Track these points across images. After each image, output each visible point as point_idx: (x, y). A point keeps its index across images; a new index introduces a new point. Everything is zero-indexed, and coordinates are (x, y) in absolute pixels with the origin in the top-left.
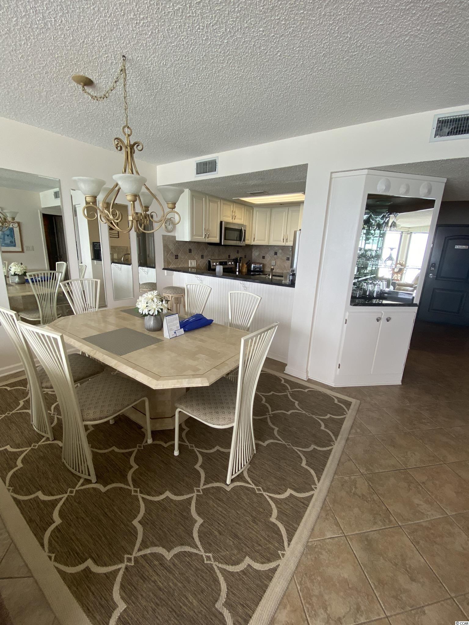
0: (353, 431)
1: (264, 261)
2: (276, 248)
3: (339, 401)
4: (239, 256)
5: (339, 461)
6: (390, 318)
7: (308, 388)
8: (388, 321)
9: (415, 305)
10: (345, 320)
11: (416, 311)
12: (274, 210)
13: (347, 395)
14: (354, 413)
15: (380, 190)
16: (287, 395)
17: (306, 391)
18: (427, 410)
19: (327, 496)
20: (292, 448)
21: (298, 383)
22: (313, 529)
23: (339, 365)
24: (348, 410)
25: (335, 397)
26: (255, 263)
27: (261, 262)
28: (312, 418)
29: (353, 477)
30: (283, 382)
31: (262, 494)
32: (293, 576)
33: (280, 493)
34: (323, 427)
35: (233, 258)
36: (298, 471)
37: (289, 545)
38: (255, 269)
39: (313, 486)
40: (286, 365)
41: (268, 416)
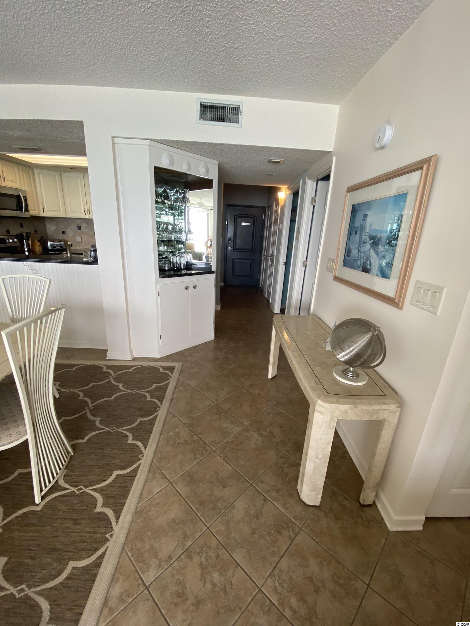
0: (177, 390)
1: (64, 237)
2: (79, 222)
3: (164, 369)
4: (24, 231)
5: (165, 422)
6: (196, 286)
7: (134, 366)
8: (194, 288)
9: (213, 272)
10: (157, 293)
11: (215, 277)
12: (65, 175)
13: (172, 362)
14: (178, 375)
15: (165, 164)
16: (110, 382)
17: (131, 370)
18: (232, 353)
19: (154, 458)
20: (117, 431)
21: (122, 365)
22: (141, 494)
23: (160, 336)
24: (172, 374)
25: (159, 366)
26: (52, 240)
27: (61, 239)
28: (138, 393)
29: (176, 431)
30: (105, 369)
31: (84, 492)
32: (124, 547)
33: (105, 479)
34: (149, 398)
35: (15, 234)
36: (124, 450)
37: (117, 522)
38: (54, 247)
39: (140, 456)
40: (107, 351)
41: (88, 411)
